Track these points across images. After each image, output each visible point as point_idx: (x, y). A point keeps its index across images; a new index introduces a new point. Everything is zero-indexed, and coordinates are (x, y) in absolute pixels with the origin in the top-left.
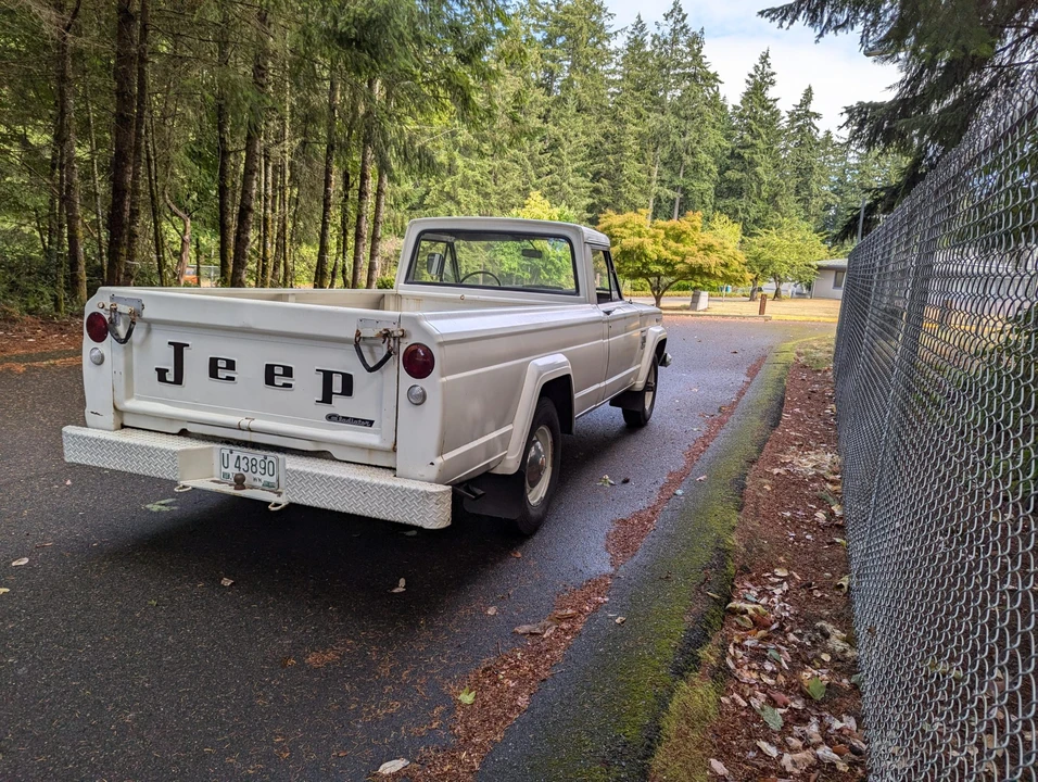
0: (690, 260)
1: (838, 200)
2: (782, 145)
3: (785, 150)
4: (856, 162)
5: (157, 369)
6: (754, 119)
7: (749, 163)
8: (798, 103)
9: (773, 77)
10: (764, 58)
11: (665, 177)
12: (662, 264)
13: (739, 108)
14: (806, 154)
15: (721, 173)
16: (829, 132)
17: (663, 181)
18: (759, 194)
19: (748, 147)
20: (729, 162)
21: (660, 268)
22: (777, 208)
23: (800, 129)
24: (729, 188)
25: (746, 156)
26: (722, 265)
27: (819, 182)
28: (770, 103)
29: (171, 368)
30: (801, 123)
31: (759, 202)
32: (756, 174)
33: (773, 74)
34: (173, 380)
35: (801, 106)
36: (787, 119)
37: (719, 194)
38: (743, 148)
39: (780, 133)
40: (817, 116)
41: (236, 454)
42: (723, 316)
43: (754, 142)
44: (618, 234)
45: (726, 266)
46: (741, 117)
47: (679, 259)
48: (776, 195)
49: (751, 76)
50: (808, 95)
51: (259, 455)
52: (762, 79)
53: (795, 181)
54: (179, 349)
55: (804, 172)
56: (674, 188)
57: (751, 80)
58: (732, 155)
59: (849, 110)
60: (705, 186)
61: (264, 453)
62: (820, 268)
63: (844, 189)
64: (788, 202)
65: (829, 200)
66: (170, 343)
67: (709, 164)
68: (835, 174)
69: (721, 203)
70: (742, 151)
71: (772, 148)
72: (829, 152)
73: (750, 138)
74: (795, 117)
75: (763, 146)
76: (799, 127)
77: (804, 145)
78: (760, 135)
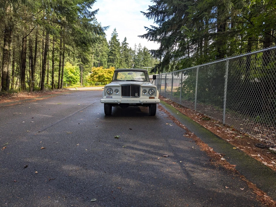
1: (134, 63)
2: (121, 50)
3: (122, 51)
4: (137, 54)
6: (114, 44)
10: (115, 30)
11: (95, 58)
12: (107, 79)
13: (110, 41)
14: (127, 52)
15: (108, 57)
16: (130, 48)
17: (95, 59)
18: (117, 62)
20: (110, 54)
22: (122, 65)
24: (111, 60)
25: (114, 53)
27: (130, 59)
28: (117, 41)
30: (125, 45)
32: (116, 57)
33: (117, 34)
35: (124, 41)
37: (108, 62)
38: (113, 51)
39: (120, 47)
40: (128, 44)
44: (98, 72)
46: (111, 44)
48: (121, 62)
49: (112, 34)
50: (125, 38)
52: (115, 35)
53: (125, 59)
55: (127, 57)
56: (98, 60)
58: (110, 52)
60: (105, 60)
63: (135, 60)
64: (124, 63)
65: (133, 63)
67: (106, 55)
68: (133, 57)
69: (109, 64)
70: (112, 52)
71: (119, 51)
72: (131, 52)
73: (114, 48)
74: (123, 44)
75: (117, 50)
76: (124, 46)
77: (126, 50)
78: (116, 48)
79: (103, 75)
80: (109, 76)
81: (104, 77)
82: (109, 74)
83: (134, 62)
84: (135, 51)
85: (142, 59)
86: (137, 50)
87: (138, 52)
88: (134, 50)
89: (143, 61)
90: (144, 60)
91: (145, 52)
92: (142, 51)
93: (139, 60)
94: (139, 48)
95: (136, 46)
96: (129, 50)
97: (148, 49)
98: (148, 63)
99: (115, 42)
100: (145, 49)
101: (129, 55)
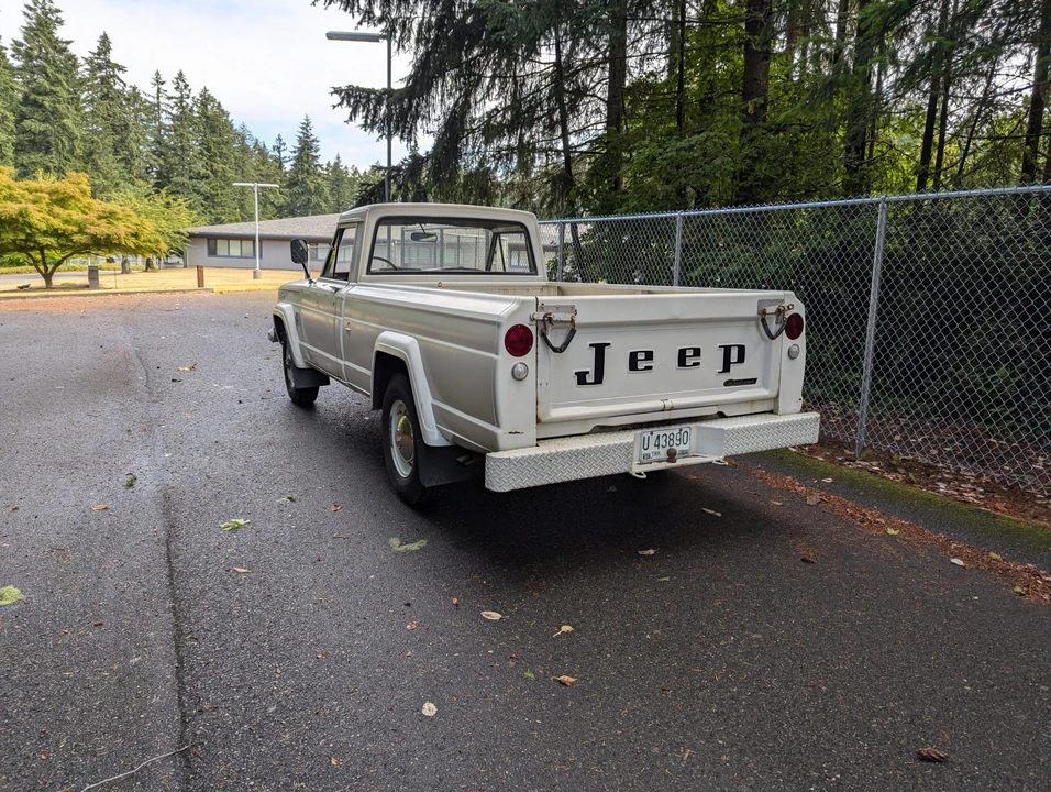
0: (92, 230)
1: (161, 162)
2: (85, 95)
3: (92, 101)
4: (171, 123)
5: (576, 373)
6: (47, 60)
7: (52, 113)
8: (96, 51)
9: (59, 15)
12: (51, 235)
13: (22, 45)
14: (117, 109)
15: (18, 122)
16: (135, 88)
18: (72, 151)
19: (46, 94)
20: (24, 109)
21: (51, 241)
22: (95, 168)
23: (104, 80)
24: (32, 141)
25: (47, 104)
26: (133, 235)
27: (138, 141)
28: (62, 45)
29: (591, 369)
30: (103, 73)
31: (73, 159)
32: (64, 127)
33: (58, 11)
34: (593, 381)
35: (99, 54)
36: (87, 67)
37: (19, 148)
38: (40, 94)
39: (82, 82)
40: (121, 69)
41: (655, 435)
42: (160, 292)
43: (53, 88)
45: (136, 235)
46: (28, 56)
47: (75, 229)
48: (91, 153)
49: (30, 8)
50: (105, 41)
51: (675, 429)
52: (46, 15)
53: (111, 138)
54: (600, 350)
55: (119, 129)
57: (30, 13)
58: (26, 101)
61: (678, 427)
62: (192, 236)
63: (163, 150)
64: (108, 161)
65: (152, 162)
66: (591, 345)
68: (151, 134)
69: (24, 158)
70: (40, 98)
71: (78, 99)
72: (139, 110)
73: (46, 83)
74: (95, 68)
75: (65, 95)
76: (102, 78)
77: (113, 99)
78: (58, 82)
79: (21, 214)
80: (57, 223)
81: (30, 226)
82: (57, 209)
83: (159, 156)
84: (158, 105)
85: (195, 144)
86: (167, 101)
87: (174, 112)
88: (156, 101)
89: (201, 153)
90: (208, 149)
91: (207, 117)
92: (195, 109)
93: (182, 148)
94: (178, 94)
95: (158, 81)
96: (128, 100)
97: (219, 104)
98: (226, 167)
99: (47, 53)
100: (207, 99)
101: (130, 123)
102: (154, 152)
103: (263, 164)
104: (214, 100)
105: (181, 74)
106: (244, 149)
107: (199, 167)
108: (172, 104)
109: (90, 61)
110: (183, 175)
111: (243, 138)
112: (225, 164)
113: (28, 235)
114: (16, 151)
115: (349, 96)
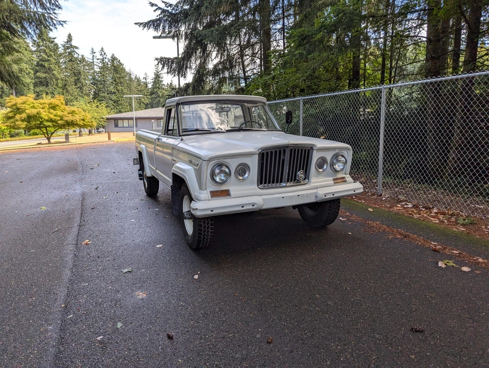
0: (66, 119)
1: (95, 87)
2: (62, 61)
3: (65, 62)
4: (99, 70)
6: (46, 47)
7: (49, 69)
8: (66, 41)
12: (49, 121)
13: (36, 41)
14: (76, 66)
15: (35, 74)
16: (83, 56)
18: (57, 85)
19: (46, 61)
20: (37, 68)
21: (50, 124)
24: (41, 82)
25: (46, 65)
26: (82, 120)
27: (85, 79)
28: (53, 40)
30: (69, 50)
31: (58, 88)
32: (53, 74)
35: (67, 42)
36: (63, 48)
37: (36, 85)
38: (43, 61)
39: (61, 55)
40: (77, 48)
43: (49, 58)
44: (23, 108)
46: (38, 46)
47: (59, 118)
48: (65, 85)
50: (70, 36)
53: (73, 78)
55: (77, 74)
58: (38, 64)
59: (157, 59)
60: (29, 80)
62: (108, 119)
63: (96, 82)
65: (91, 87)
67: (28, 69)
68: (90, 75)
69: (38, 89)
70: (43, 63)
71: (59, 62)
72: (85, 65)
73: (46, 57)
74: (66, 48)
75: (54, 61)
76: (69, 53)
77: (74, 61)
78: (51, 55)
79: (38, 113)
80: (52, 116)
81: (41, 118)
82: (52, 111)
83: (94, 85)
84: (93, 63)
85: (109, 79)
86: (97, 61)
87: (100, 65)
88: (92, 61)
89: (112, 83)
90: (115, 81)
91: (114, 67)
92: (109, 63)
93: (104, 81)
94: (102, 58)
95: (93, 52)
96: (80, 61)
97: (119, 61)
98: (123, 88)
99: (46, 44)
100: (114, 59)
101: (81, 72)
102: (92, 83)
103: (139, 86)
104: (117, 59)
105: (102, 49)
106: (131, 79)
107: (112, 88)
108: (99, 62)
109: (64, 46)
110: (104, 93)
111: (130, 75)
112: (122, 86)
113: (41, 122)
114: (34, 86)
115: (161, 61)
